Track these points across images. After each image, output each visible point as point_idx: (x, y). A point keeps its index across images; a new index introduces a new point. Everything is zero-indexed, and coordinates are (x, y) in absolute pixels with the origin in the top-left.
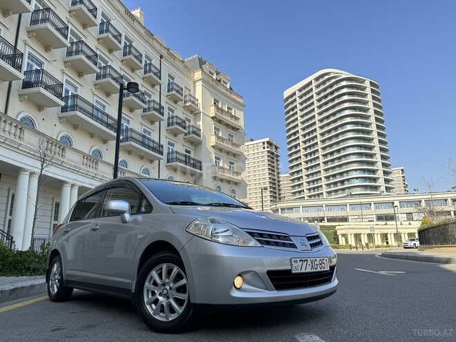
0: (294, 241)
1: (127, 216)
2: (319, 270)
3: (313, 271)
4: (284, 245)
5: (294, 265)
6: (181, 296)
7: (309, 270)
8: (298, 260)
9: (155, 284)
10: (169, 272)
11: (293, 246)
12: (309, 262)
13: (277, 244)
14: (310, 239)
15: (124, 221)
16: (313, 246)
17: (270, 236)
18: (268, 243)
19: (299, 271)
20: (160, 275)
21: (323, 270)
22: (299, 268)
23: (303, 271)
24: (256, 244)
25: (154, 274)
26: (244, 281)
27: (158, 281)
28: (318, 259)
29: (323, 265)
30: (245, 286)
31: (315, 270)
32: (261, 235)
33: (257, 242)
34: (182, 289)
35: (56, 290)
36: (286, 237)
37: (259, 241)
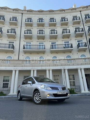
0: (59, 89)
2: (63, 94)
4: (57, 89)
5: (58, 93)
6: (40, 98)
7: (61, 94)
9: (36, 97)
10: (38, 94)
11: (58, 90)
12: (61, 92)
13: (55, 89)
14: (62, 88)
15: (31, 85)
17: (54, 88)
18: (54, 89)
20: (36, 95)
26: (49, 95)
27: (36, 96)
28: (63, 92)
32: (52, 88)
34: (40, 97)
36: (57, 88)
37: (52, 89)
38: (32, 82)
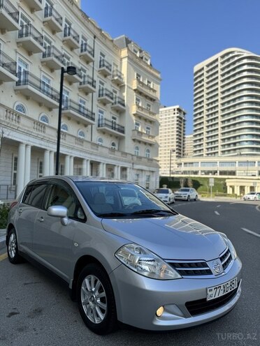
1: (66, 220)
2: (229, 291)
3: (224, 294)
4: (202, 273)
5: (209, 293)
7: (221, 294)
8: (213, 288)
11: (209, 272)
12: (222, 288)
13: (195, 273)
15: (63, 223)
19: (213, 298)
21: (232, 289)
22: (213, 295)
23: (217, 297)
25: (87, 281)
29: (233, 286)
30: (166, 315)
31: (226, 293)
32: (182, 265)
33: (177, 274)
35: (13, 255)
38: (69, 211)
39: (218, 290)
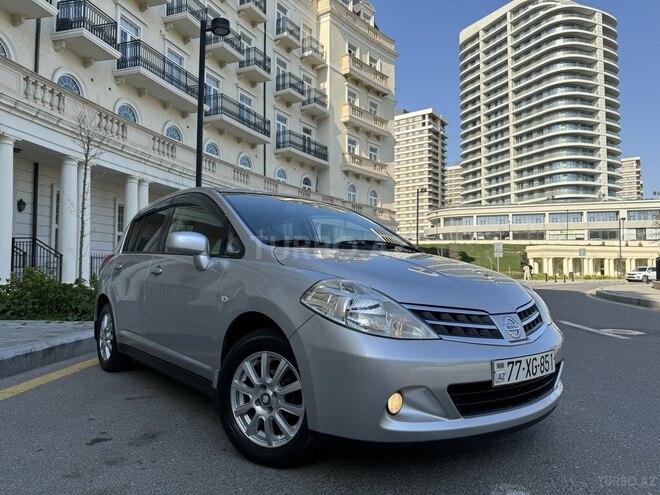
0: (499, 324)
1: (204, 259)
2: (539, 375)
3: (529, 378)
4: (479, 333)
5: (498, 372)
6: (291, 409)
7: (523, 378)
8: (506, 362)
11: (496, 334)
12: (524, 365)
13: (466, 332)
14: (523, 315)
15: (199, 267)
16: (528, 328)
17: (455, 318)
18: (450, 331)
19: (505, 382)
21: (545, 373)
22: (505, 377)
23: (513, 381)
24: (428, 333)
25: (248, 366)
26: (406, 402)
27: (255, 380)
28: (538, 357)
29: (546, 365)
30: (407, 411)
31: (533, 377)
32: (438, 316)
33: (430, 331)
36: (484, 319)
37: (433, 327)
38: (211, 243)
39: (516, 368)
